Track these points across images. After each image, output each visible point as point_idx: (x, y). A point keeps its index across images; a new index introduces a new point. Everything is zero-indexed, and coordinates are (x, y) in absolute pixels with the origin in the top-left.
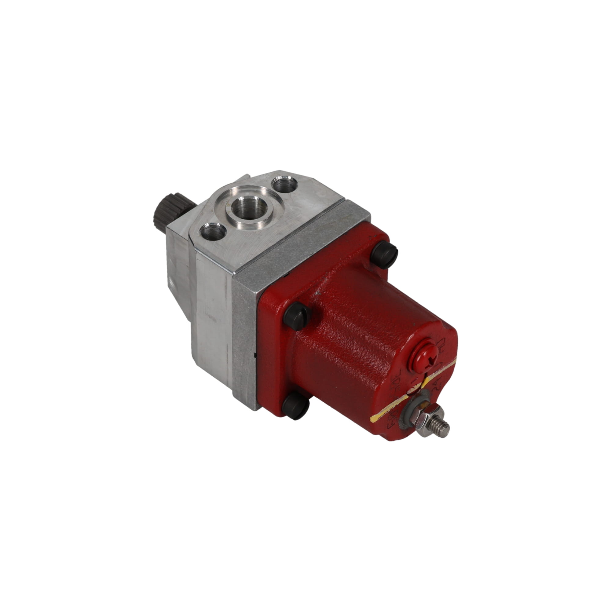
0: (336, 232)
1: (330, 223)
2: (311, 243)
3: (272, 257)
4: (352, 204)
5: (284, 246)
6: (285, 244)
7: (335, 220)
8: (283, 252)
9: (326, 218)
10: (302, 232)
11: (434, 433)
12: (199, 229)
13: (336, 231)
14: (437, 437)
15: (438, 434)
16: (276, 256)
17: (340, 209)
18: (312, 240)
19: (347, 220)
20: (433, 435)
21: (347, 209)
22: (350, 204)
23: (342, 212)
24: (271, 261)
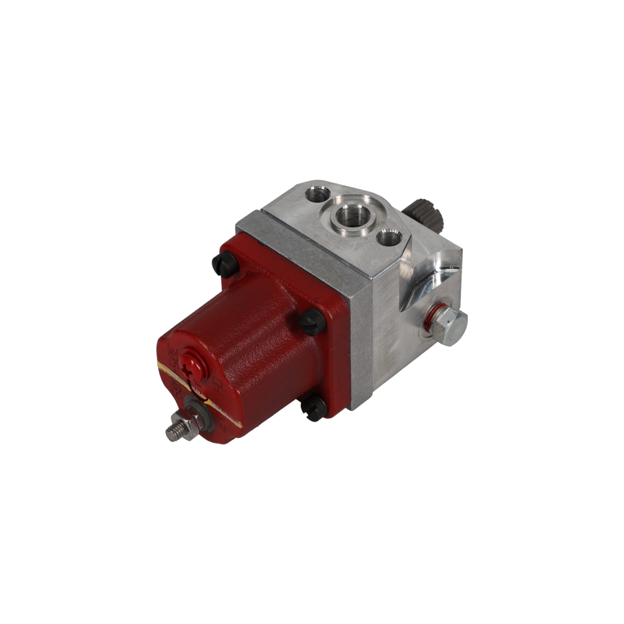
11: (172, 425)
14: (169, 426)
15: (171, 428)
20: (170, 424)
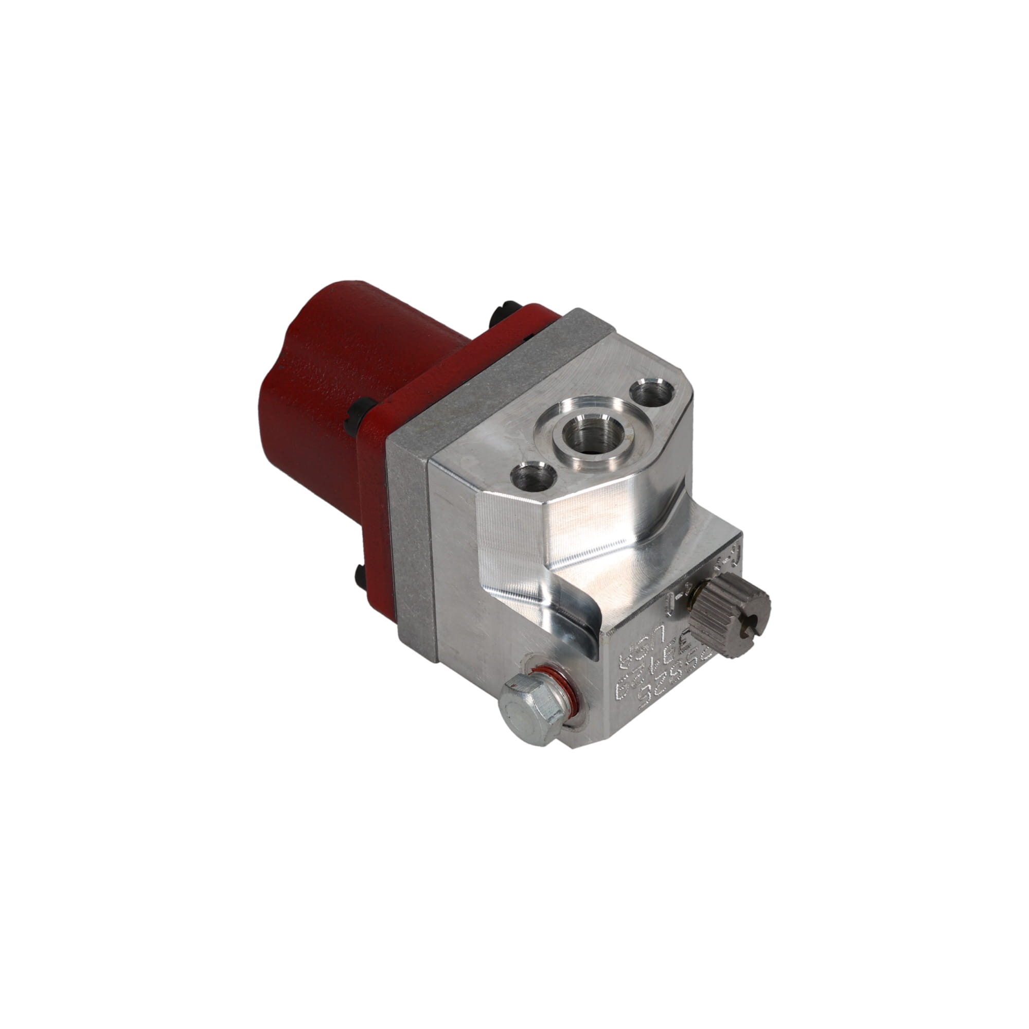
0: (447, 404)
1: (456, 417)
2: (488, 384)
3: (553, 361)
4: (417, 451)
5: (534, 379)
6: (532, 381)
7: (448, 423)
8: (535, 369)
9: (463, 426)
10: (503, 402)
12: (677, 397)
13: (447, 406)
16: (547, 362)
17: (439, 442)
18: (487, 389)
19: (427, 424)
21: (426, 443)
22: (420, 452)
23: (434, 438)
24: (554, 354)
